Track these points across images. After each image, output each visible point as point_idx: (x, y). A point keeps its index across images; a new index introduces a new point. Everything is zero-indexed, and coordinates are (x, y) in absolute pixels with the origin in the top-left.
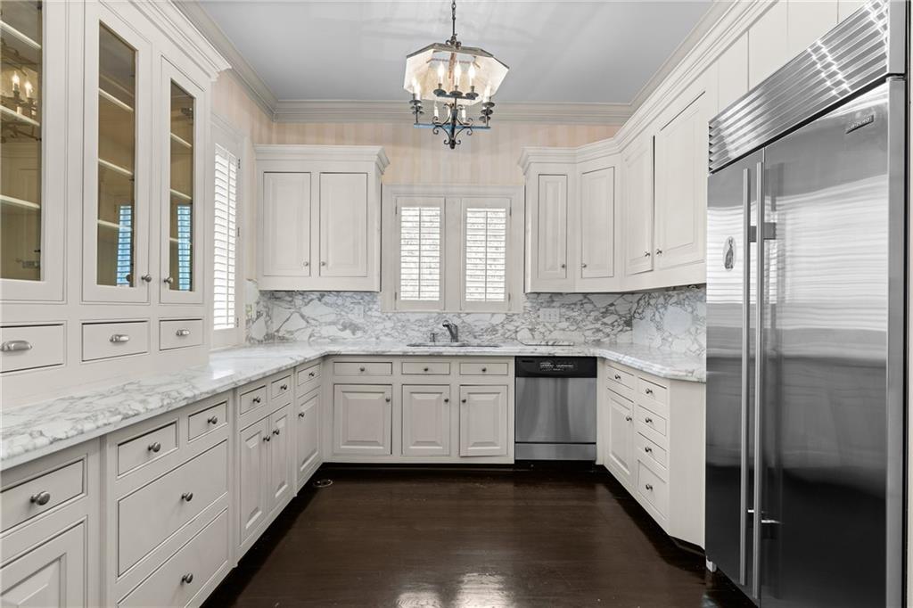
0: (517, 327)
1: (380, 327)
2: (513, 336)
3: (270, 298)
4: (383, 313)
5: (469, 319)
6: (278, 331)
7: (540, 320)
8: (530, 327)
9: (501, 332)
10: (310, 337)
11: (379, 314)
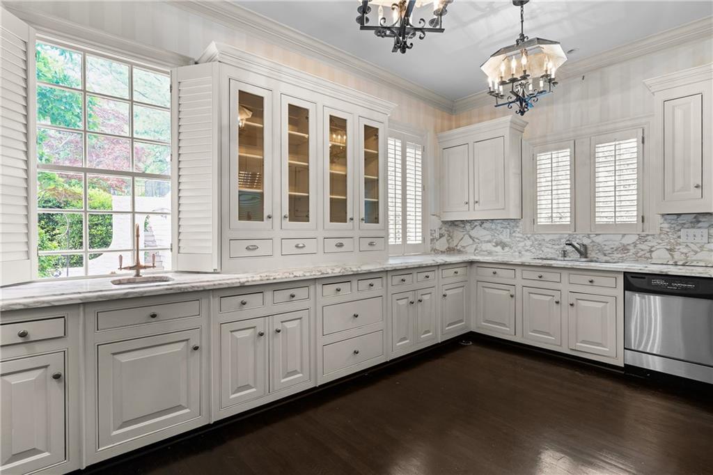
0: (652, 247)
1: (522, 244)
2: (648, 255)
3: (450, 226)
4: (523, 235)
5: (599, 239)
6: (456, 246)
7: (680, 241)
8: (668, 247)
9: (632, 250)
10: (475, 250)
11: (521, 235)
